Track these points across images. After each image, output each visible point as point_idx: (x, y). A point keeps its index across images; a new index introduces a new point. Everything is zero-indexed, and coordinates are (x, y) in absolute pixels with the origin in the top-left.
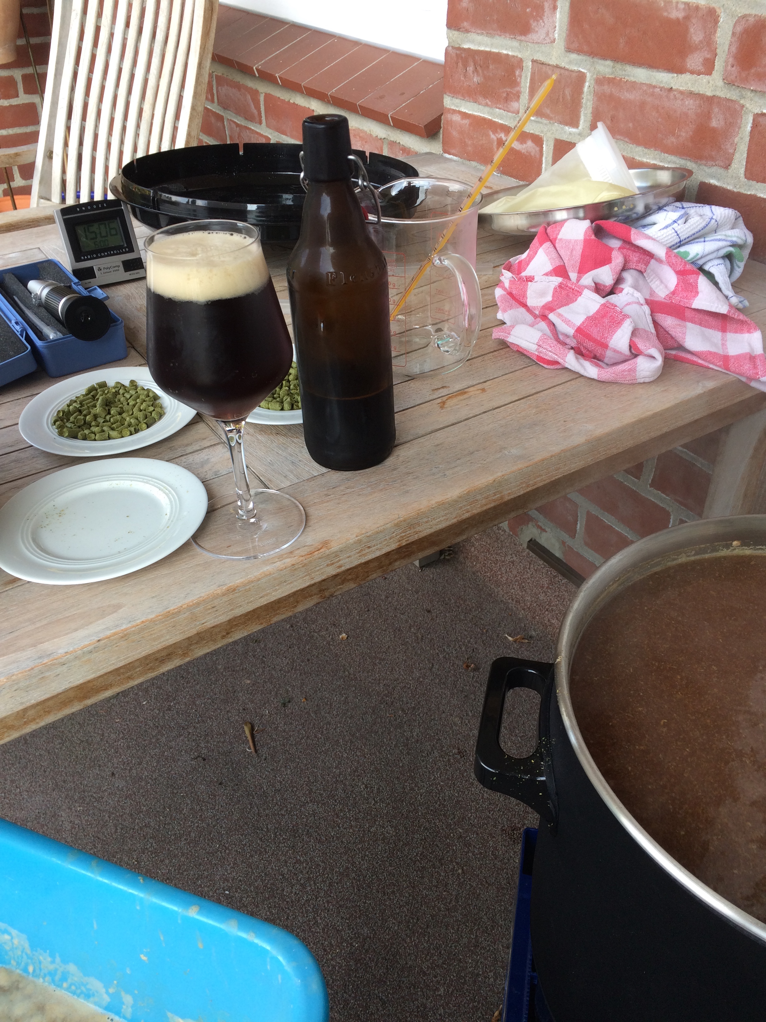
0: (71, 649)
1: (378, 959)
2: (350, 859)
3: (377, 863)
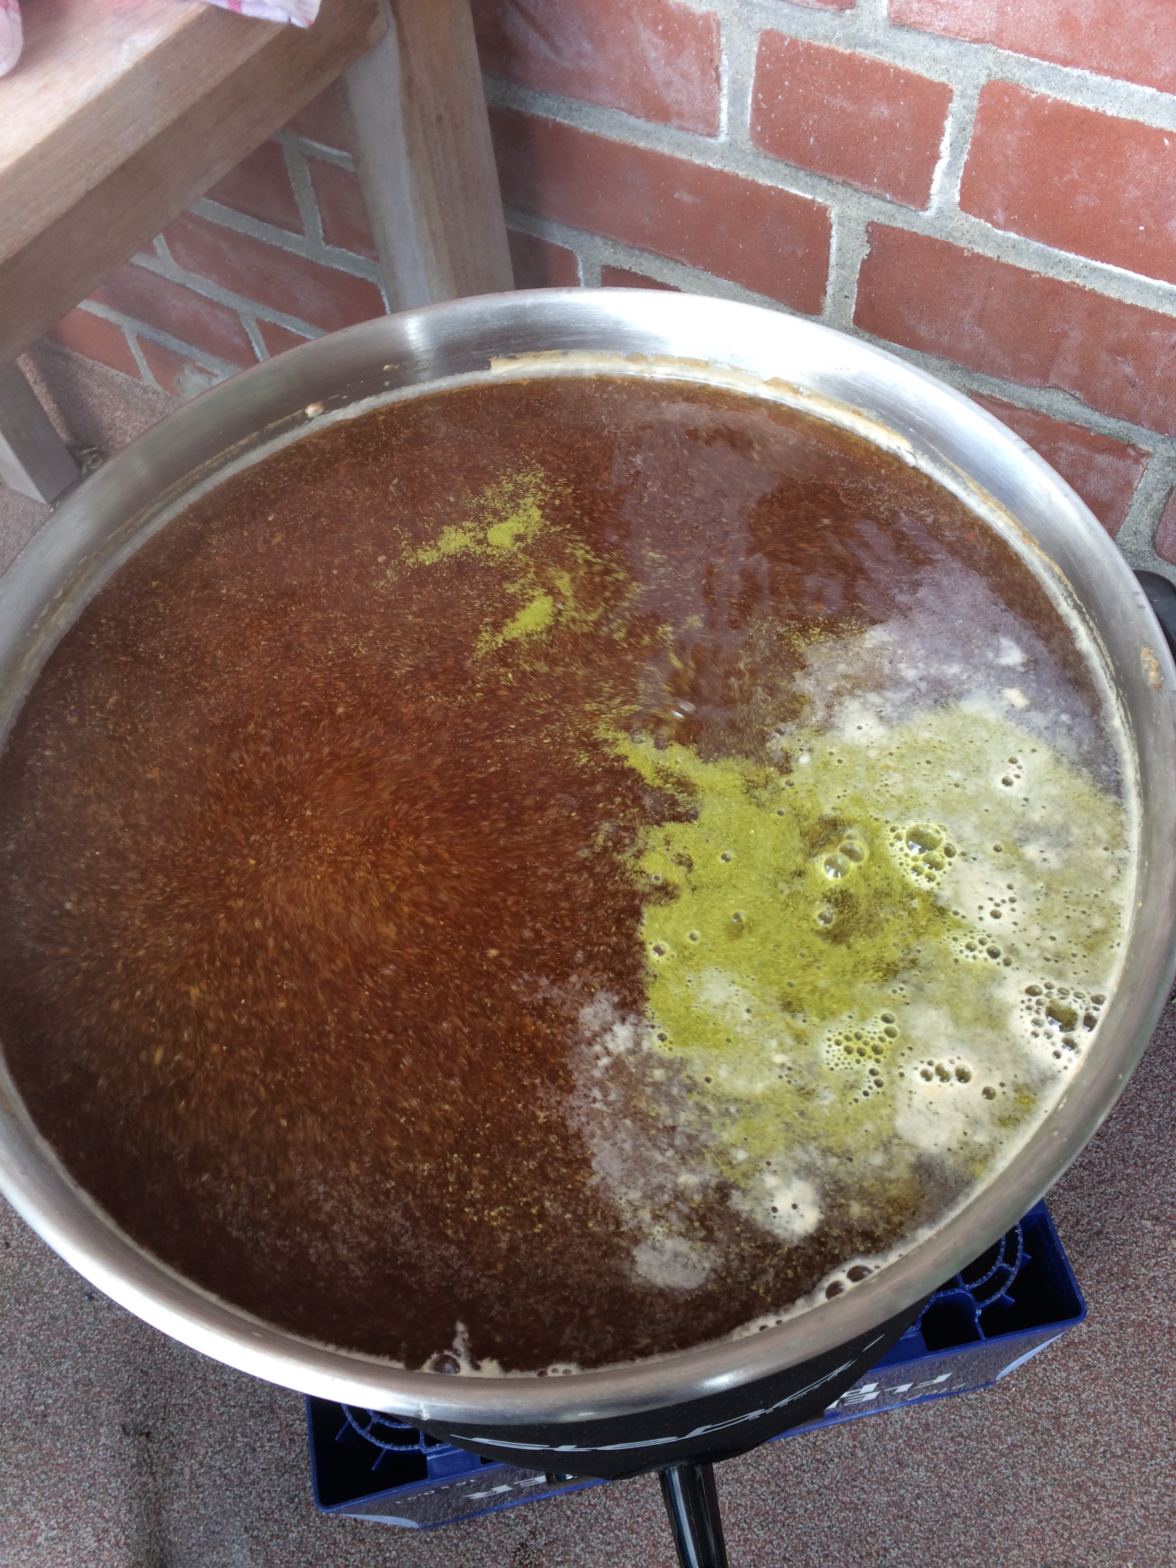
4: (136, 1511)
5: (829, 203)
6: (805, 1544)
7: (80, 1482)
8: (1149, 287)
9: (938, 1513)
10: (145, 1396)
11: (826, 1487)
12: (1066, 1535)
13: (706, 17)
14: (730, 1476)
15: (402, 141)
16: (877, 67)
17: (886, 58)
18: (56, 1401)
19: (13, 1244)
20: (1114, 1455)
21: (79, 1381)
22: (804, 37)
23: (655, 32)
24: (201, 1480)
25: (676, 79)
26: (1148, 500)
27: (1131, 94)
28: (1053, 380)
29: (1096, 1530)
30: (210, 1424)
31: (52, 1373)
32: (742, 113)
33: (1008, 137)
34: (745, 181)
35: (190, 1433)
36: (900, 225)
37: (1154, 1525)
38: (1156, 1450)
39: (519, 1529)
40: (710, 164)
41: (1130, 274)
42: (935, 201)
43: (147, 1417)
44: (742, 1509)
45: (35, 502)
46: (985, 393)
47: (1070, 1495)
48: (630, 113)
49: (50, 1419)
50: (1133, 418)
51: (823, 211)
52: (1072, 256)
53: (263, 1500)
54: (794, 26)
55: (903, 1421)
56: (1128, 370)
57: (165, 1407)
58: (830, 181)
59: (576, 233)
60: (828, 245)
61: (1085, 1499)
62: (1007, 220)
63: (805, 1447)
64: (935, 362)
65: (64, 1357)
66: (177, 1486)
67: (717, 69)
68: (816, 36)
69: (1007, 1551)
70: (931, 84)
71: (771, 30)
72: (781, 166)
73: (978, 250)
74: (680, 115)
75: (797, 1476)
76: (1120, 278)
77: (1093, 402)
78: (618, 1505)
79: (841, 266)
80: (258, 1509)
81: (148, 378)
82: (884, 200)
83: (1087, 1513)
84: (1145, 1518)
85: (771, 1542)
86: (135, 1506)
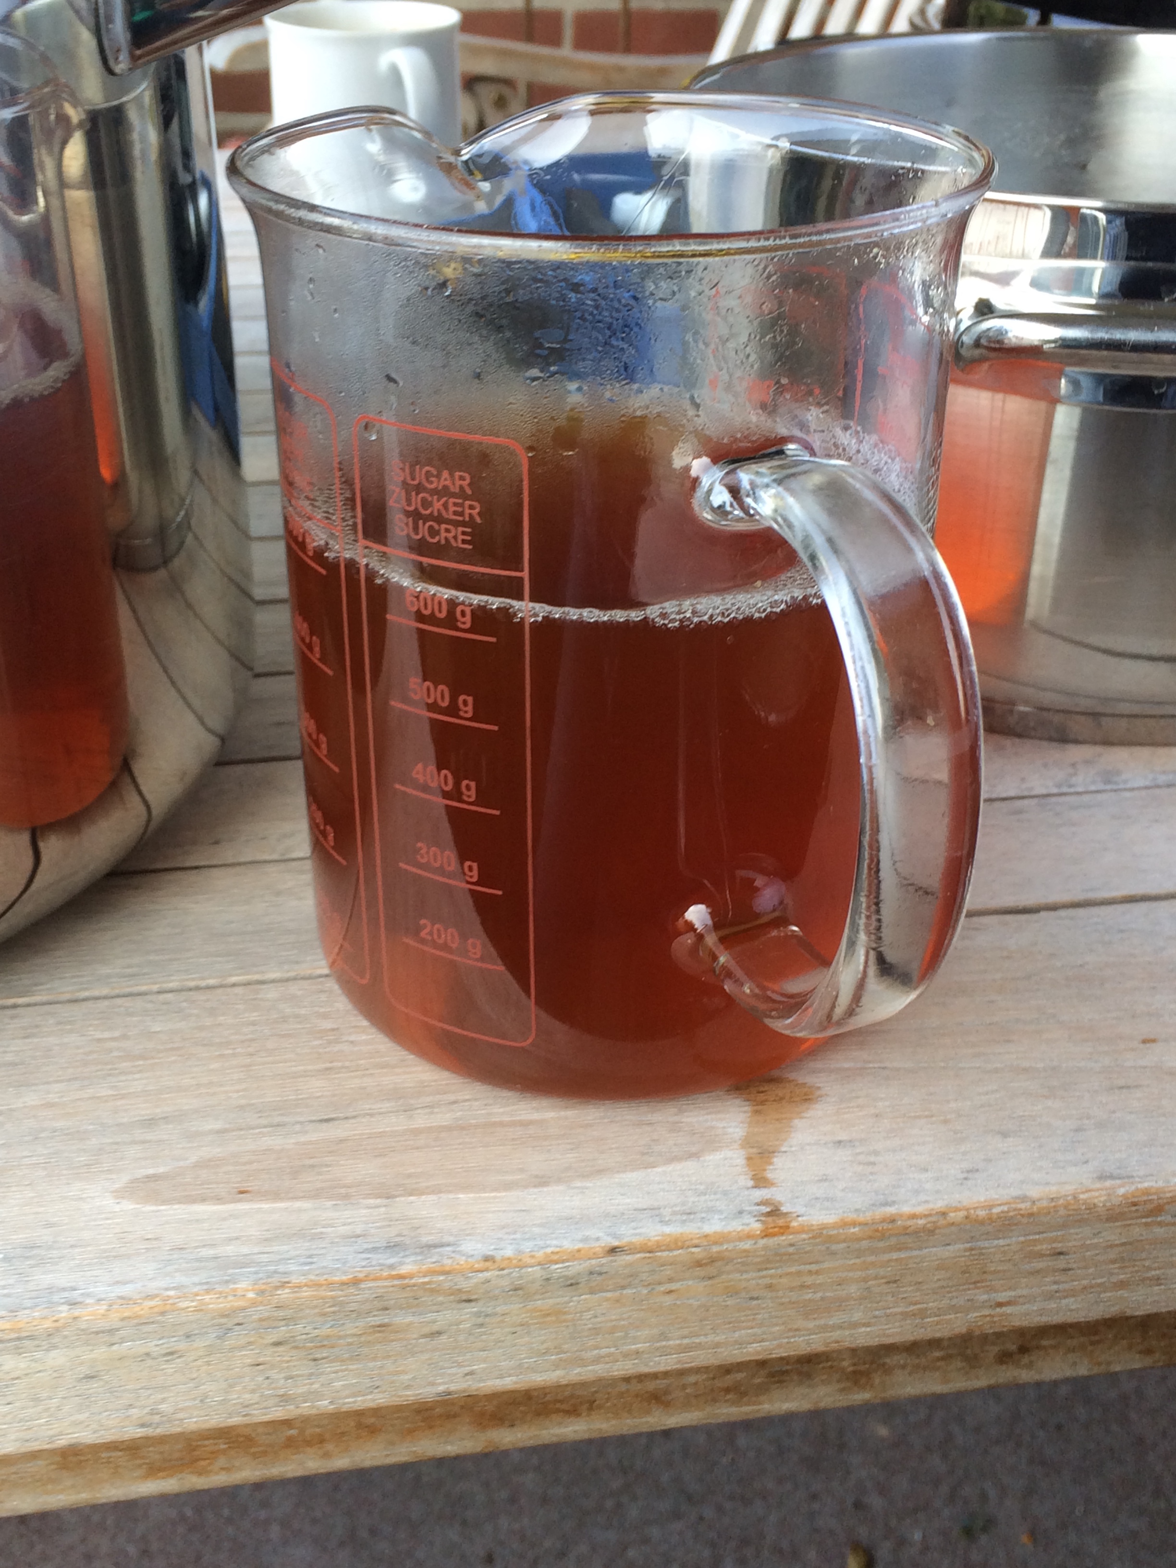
0: (509, 1252)
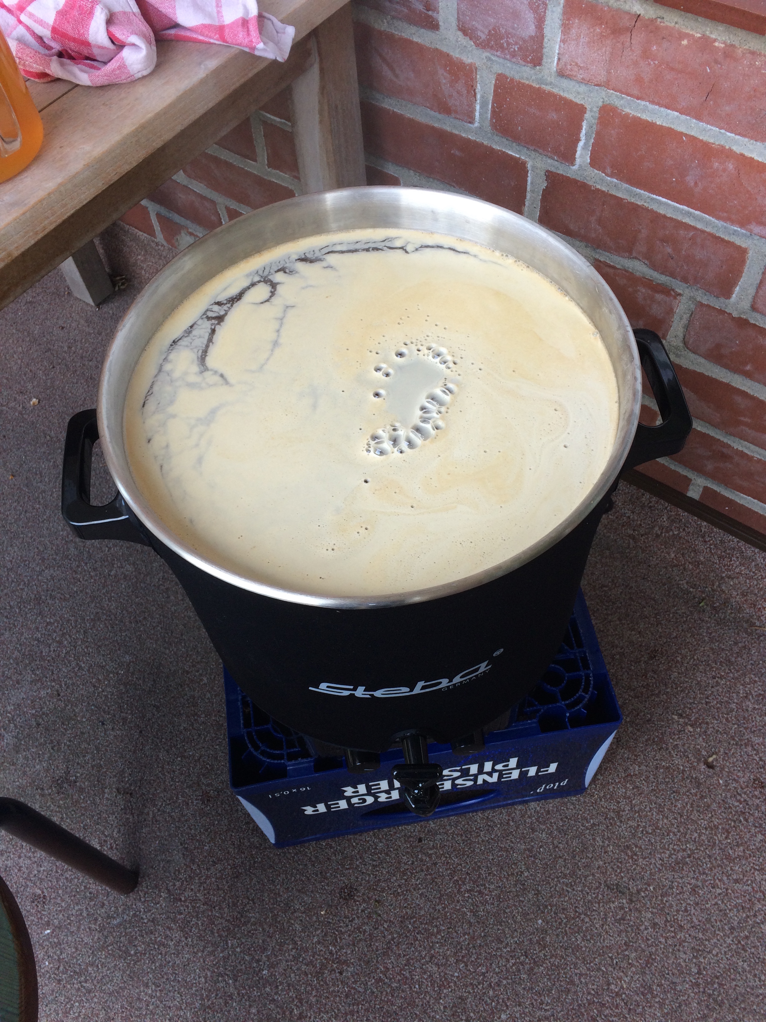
1: (144, 677)
2: (98, 605)
3: (124, 599)
4: (122, 832)
5: (527, 160)
6: (479, 867)
7: (93, 816)
8: (678, 208)
9: (551, 855)
10: (130, 774)
11: (492, 839)
12: (618, 871)
13: (471, 65)
14: (441, 831)
15: (317, 117)
16: (551, 95)
17: (555, 91)
18: (82, 775)
19: (62, 694)
20: (647, 833)
21: (95, 765)
22: (517, 77)
23: (446, 70)
24: (158, 818)
25: (455, 94)
26: (681, 319)
27: (667, 115)
28: (634, 254)
29: (635, 869)
30: (165, 790)
31: (81, 760)
32: (486, 113)
33: (612, 132)
34: (486, 147)
35: (153, 794)
36: (561, 172)
37: (666, 869)
38: (670, 831)
39: (327, 851)
40: (470, 137)
41: (669, 202)
42: (578, 161)
43: (131, 785)
44: (447, 848)
45: (88, 304)
46: (602, 260)
47: (622, 851)
48: (431, 109)
49: (78, 784)
50: (672, 275)
51: (524, 164)
52: (642, 192)
53: (191, 829)
54: (512, 72)
55: (536, 808)
56: (669, 250)
57: (140, 781)
58: (528, 149)
59: (400, 168)
60: (526, 181)
61: (630, 854)
62: (612, 172)
63: (482, 819)
64: (578, 243)
65: (87, 753)
66: (145, 820)
67: (474, 90)
68: (523, 78)
69: (586, 877)
70: (577, 104)
71: (501, 74)
72: (504, 140)
73: (598, 187)
74: (456, 112)
75: (477, 833)
76: (665, 204)
77: (654, 267)
78: (381, 842)
79: (533, 191)
80: (188, 834)
81: (160, 237)
82: (553, 159)
83: (630, 861)
84: (662, 865)
85: (461, 865)
86: (122, 829)
